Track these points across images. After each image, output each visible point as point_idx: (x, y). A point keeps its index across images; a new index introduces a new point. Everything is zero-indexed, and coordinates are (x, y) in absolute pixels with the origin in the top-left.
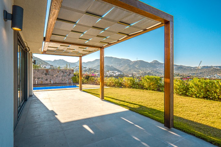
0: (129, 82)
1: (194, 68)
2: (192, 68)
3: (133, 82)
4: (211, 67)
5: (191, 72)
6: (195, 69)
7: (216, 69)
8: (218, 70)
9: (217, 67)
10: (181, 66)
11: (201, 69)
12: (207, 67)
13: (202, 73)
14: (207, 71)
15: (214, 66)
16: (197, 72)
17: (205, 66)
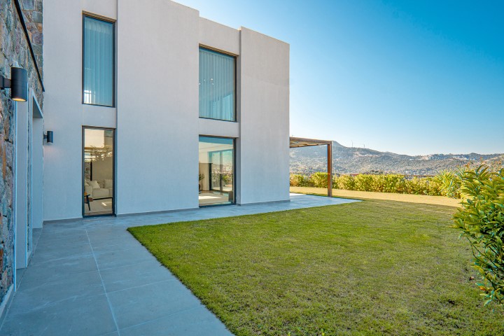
0: (297, 180)
1: (414, 158)
2: (411, 157)
3: (302, 179)
4: (449, 156)
5: (408, 167)
6: (417, 160)
7: (458, 161)
8: (462, 162)
9: (461, 156)
10: (388, 153)
11: (429, 160)
12: (442, 156)
13: (431, 169)
14: (441, 165)
15: (456, 155)
16: (421, 167)
17: (436, 155)
